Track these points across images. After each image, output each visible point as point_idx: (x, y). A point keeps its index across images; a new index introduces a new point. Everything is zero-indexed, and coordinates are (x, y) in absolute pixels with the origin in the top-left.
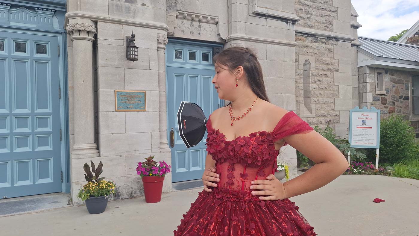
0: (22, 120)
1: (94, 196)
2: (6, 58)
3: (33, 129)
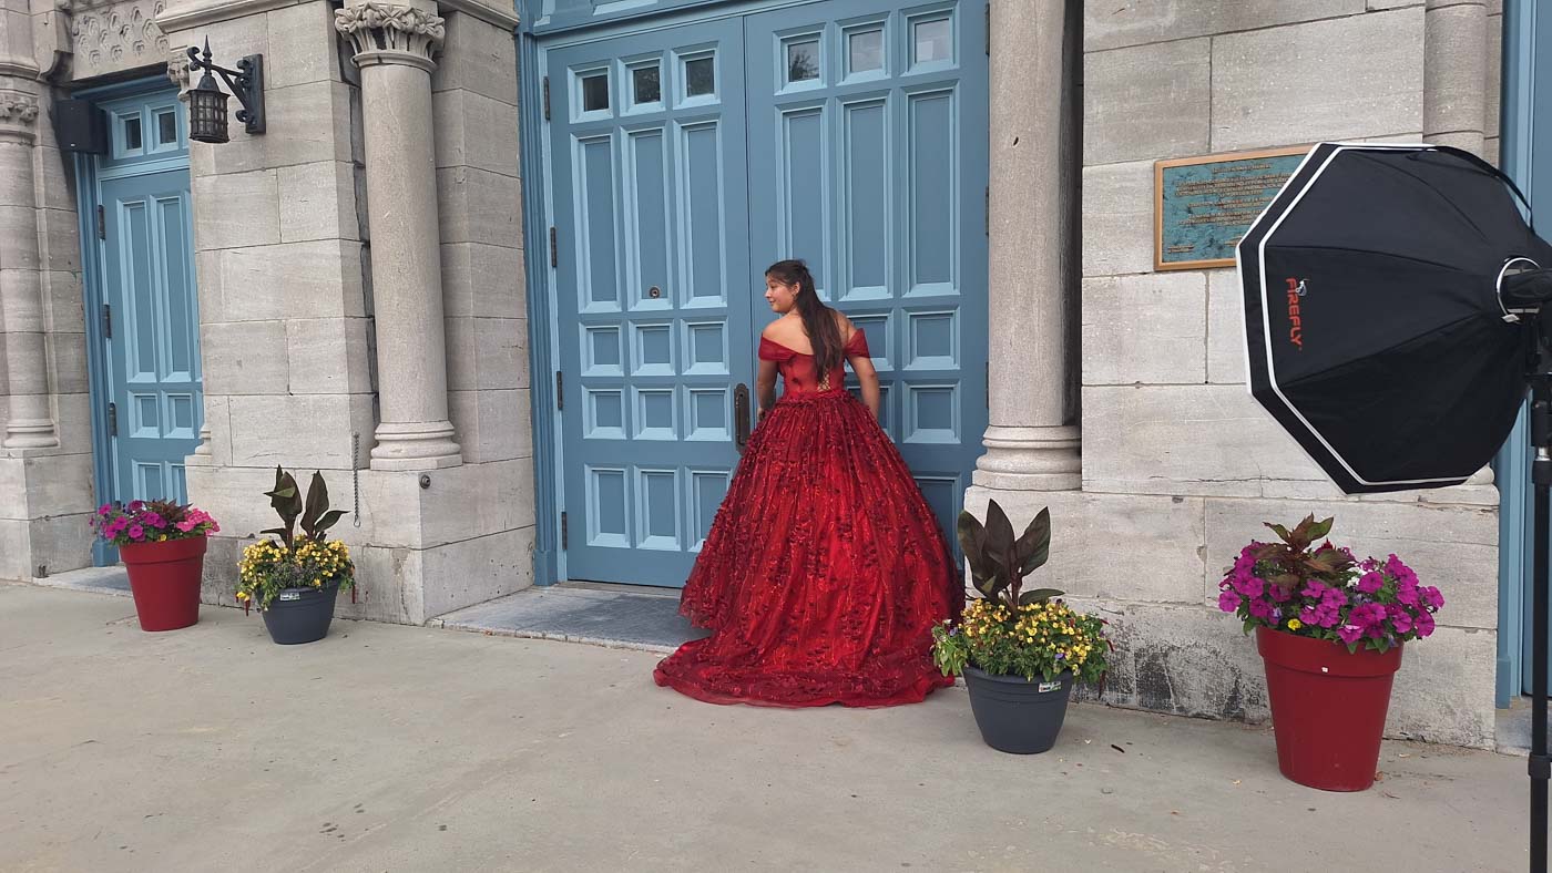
3: (898, 363)
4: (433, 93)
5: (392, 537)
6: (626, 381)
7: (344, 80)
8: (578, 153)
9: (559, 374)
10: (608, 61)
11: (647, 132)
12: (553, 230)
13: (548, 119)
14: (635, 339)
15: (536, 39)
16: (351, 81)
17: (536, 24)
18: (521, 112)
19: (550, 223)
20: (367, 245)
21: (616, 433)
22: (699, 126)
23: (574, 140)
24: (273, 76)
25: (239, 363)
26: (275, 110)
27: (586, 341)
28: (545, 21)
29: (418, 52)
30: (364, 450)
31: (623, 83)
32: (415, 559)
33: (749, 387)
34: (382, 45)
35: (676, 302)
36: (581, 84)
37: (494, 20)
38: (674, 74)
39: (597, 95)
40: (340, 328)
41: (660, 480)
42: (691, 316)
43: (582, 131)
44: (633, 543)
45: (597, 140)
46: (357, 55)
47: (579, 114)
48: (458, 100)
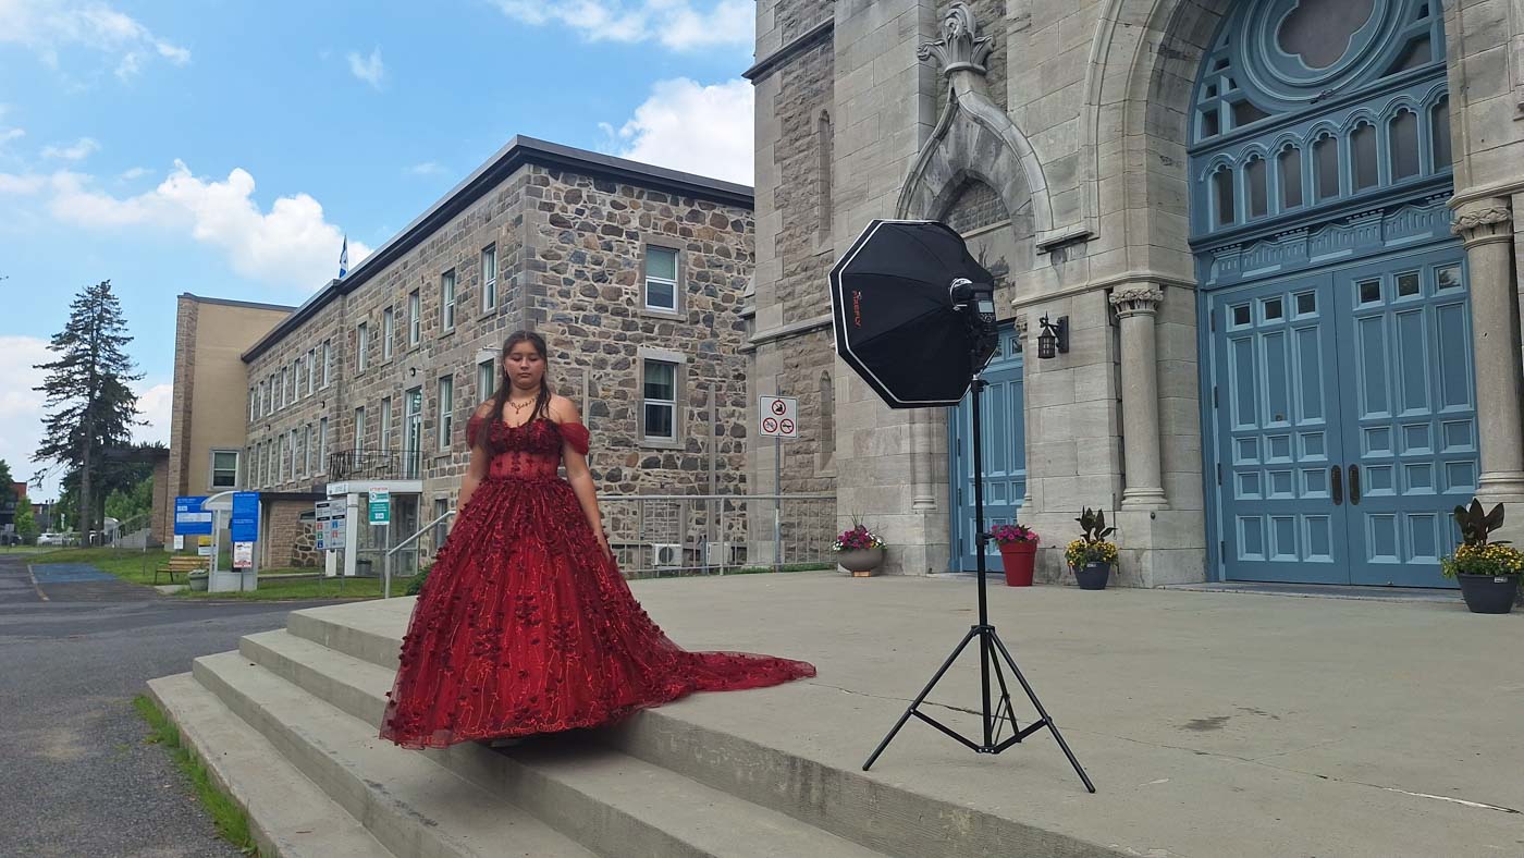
0: (1416, 430)
1: (1463, 572)
2: (1383, 312)
3: (1437, 450)
4: (1155, 324)
5: (1135, 544)
6: (1263, 467)
7: (1112, 325)
8: (1231, 348)
9: (1219, 465)
10: (1250, 299)
11: (1274, 335)
12: (1216, 388)
13: (1213, 330)
14: (1267, 444)
15: (1206, 291)
16: (1115, 325)
17: (1207, 285)
18: (1198, 329)
19: (1214, 384)
20: (1120, 401)
21: (1255, 497)
22: (1305, 329)
23: (1229, 340)
24: (1073, 326)
25: (1050, 461)
26: (1074, 341)
27: (1235, 446)
28: (1212, 282)
29: (1150, 309)
30: (1119, 501)
31: (1259, 309)
32: (1149, 554)
33: (1340, 466)
34: (1133, 308)
35: (1293, 422)
36: (1233, 310)
37: (1184, 286)
38: (1291, 303)
39: (1242, 316)
40: (1107, 442)
41: (1285, 522)
42: (1302, 429)
43: (1233, 335)
44: (1267, 557)
45: (1243, 341)
46: (1119, 313)
47: (1232, 327)
48: (1168, 327)
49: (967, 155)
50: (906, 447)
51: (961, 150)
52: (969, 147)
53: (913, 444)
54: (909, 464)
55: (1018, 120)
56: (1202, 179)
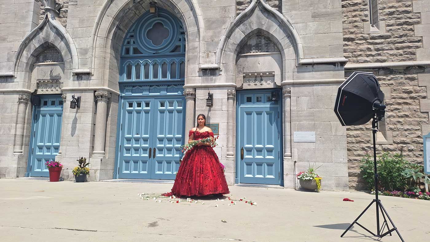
2: (165, 110)
3: (174, 145)
4: (108, 104)
5: (95, 168)
6: (132, 147)
7: (94, 101)
8: (127, 114)
9: (120, 146)
10: (133, 101)
13: (123, 109)
14: (134, 141)
16: (96, 102)
17: (122, 95)
18: (118, 107)
19: (121, 123)
20: (94, 125)
21: (129, 155)
22: (147, 112)
23: (126, 111)
24: (82, 100)
25: (69, 141)
26: (82, 104)
27: (125, 141)
28: (124, 95)
29: (107, 99)
30: (91, 155)
31: (135, 104)
32: (99, 171)
33: (151, 148)
34: (102, 98)
35: (141, 136)
36: (129, 104)
37: (116, 94)
38: (143, 104)
40: (89, 137)
41: (136, 162)
42: (143, 138)
43: (128, 110)
44: (130, 172)
45: (130, 112)
46: (97, 99)
47: (127, 108)
49: (50, 38)
50: (13, 132)
51: (48, 35)
52: (51, 35)
53: (16, 131)
54: (14, 138)
55: (70, 32)
56: (124, 66)
